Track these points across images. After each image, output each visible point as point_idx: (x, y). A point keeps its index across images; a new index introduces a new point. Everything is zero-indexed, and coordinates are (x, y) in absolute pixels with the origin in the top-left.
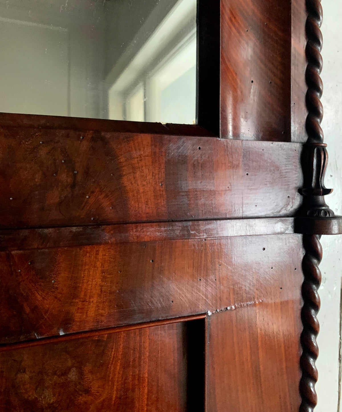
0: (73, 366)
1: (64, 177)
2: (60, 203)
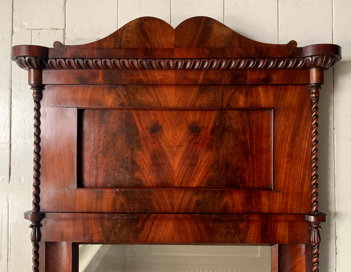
0: (116, 177)
1: (117, 230)
2: (118, 223)
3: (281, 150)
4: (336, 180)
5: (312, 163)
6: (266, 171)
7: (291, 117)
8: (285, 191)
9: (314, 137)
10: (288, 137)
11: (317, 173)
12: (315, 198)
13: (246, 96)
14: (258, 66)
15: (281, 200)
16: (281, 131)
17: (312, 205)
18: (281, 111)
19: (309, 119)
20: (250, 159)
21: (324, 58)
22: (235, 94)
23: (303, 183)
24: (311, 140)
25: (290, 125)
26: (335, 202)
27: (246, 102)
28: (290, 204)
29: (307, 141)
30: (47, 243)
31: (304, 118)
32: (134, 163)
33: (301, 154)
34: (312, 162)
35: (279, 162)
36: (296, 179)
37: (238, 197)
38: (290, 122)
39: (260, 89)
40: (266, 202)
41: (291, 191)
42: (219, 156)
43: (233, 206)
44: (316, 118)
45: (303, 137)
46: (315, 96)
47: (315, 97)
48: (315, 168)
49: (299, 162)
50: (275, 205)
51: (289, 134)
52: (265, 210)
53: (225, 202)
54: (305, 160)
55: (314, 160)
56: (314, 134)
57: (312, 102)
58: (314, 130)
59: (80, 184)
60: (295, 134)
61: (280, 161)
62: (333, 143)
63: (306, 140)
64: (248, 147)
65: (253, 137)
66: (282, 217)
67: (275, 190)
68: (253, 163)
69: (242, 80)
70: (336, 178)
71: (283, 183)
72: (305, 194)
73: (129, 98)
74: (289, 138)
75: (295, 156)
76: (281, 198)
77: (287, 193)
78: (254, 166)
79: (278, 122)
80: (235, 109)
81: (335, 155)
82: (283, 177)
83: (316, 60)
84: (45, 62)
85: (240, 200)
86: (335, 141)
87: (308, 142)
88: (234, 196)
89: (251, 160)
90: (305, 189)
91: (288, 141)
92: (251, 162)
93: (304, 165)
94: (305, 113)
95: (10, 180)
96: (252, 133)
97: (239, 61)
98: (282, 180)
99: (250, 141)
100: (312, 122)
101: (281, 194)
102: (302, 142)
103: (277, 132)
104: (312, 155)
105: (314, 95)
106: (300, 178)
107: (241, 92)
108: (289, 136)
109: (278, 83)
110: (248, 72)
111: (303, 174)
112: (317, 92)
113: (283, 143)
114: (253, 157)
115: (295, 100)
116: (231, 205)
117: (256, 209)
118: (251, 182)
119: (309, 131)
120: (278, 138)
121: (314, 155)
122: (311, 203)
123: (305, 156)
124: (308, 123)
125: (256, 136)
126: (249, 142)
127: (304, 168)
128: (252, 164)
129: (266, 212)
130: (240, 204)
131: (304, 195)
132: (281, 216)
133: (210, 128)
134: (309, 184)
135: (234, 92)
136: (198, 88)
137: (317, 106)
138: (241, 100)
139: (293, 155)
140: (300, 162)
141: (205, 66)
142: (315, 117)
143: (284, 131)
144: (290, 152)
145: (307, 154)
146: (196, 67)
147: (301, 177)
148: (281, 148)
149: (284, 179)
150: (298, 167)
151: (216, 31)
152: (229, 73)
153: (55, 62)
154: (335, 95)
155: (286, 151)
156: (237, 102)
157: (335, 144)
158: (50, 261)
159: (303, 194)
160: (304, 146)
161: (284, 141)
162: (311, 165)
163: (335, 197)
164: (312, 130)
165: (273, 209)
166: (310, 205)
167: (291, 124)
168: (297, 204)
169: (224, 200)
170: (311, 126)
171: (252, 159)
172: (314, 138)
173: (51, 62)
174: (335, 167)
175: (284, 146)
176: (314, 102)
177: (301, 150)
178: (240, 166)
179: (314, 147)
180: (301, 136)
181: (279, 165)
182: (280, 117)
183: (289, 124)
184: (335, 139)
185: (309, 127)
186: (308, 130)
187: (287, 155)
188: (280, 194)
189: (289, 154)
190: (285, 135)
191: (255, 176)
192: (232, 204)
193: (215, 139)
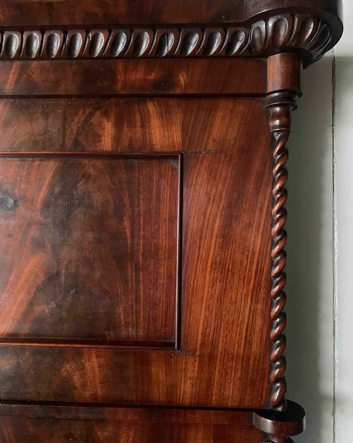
3: (199, 253)
4: (336, 322)
5: (271, 286)
6: (167, 303)
7: (223, 175)
8: (207, 352)
9: (276, 224)
10: (214, 221)
11: (283, 311)
12: (278, 370)
13: (118, 125)
15: (198, 372)
16: (199, 209)
17: (271, 386)
18: (200, 161)
19: (265, 179)
20: (129, 274)
21: (297, 20)
22: (92, 120)
23: (249, 333)
24: (269, 230)
25: (221, 195)
26: (334, 372)
27: (117, 139)
28: (217, 384)
29: (261, 232)
31: (253, 177)
33: (245, 264)
34: (272, 282)
35: (194, 281)
36: (233, 324)
37: (96, 365)
38: (220, 187)
39: (151, 107)
40: (161, 378)
41: (221, 353)
42: (59, 266)
43: (84, 385)
44: (282, 177)
45: (250, 223)
46: (280, 123)
47: (280, 126)
48: (278, 298)
49: (242, 283)
50: (182, 385)
51: (216, 215)
52: (159, 396)
53: (64, 374)
54: (255, 279)
55: (278, 279)
56: (278, 216)
57: (273, 138)
58: (278, 205)
60: (232, 216)
61: (195, 278)
62: (331, 239)
63: (258, 229)
64: (127, 245)
65: (139, 221)
66: (198, 416)
67: (182, 349)
68: (137, 282)
69: (105, 83)
70: (336, 319)
71: (202, 334)
72: (254, 361)
74: (217, 225)
75: (230, 267)
76: (196, 369)
77: (212, 357)
78: (139, 291)
79: (193, 187)
81: (336, 265)
82: (202, 317)
83: (276, 27)
85: (100, 372)
86: (336, 233)
87: (262, 236)
88: (86, 361)
89: (132, 276)
90: (255, 348)
91: (215, 232)
92: (132, 279)
93: (253, 290)
94: (257, 165)
96: (136, 213)
97: (93, 34)
98: (199, 326)
99: (132, 232)
100: (273, 188)
101: (197, 359)
102: (248, 233)
103: (188, 210)
104: (272, 265)
105: (277, 122)
106: (242, 322)
107: (106, 114)
108: (218, 221)
109: (191, 91)
110: (120, 66)
111: (250, 312)
112: (286, 115)
113: (204, 235)
114: (137, 269)
115: (233, 133)
116: (79, 384)
117: (137, 394)
118: (133, 328)
119: (265, 210)
120: (191, 225)
121: (277, 265)
122: (269, 381)
123: (254, 268)
124: (262, 189)
125: (145, 220)
126: (128, 234)
127: (252, 296)
128: (134, 284)
129: (160, 401)
130: (99, 382)
131: (251, 362)
132: (195, 414)
133: (39, 200)
134: (265, 336)
135: (91, 115)
136: (8, 106)
137: (286, 147)
138: (106, 133)
139: (227, 265)
140: (244, 281)
142: (279, 175)
143: (207, 208)
144: (218, 259)
145: (260, 264)
147: (244, 319)
148: (197, 249)
149: (204, 322)
150: (239, 294)
152: (75, 67)
154: (335, 132)
155: (211, 256)
156: (98, 138)
157: (336, 240)
159: (249, 360)
160: (252, 244)
161: (205, 231)
162: (271, 290)
163: (334, 361)
164: (273, 207)
165: (176, 395)
166: (265, 386)
167: (222, 191)
168: (234, 384)
169: (63, 370)
170: (270, 197)
171: (134, 274)
172: (278, 225)
174: (336, 294)
175: (204, 243)
176: (277, 138)
177: (246, 253)
178: (108, 289)
179: (278, 247)
180: (245, 219)
181: (193, 289)
182: (196, 174)
183: (218, 192)
184: (335, 229)
185: (265, 198)
186: (262, 204)
187: (212, 266)
188: (193, 360)
189: (216, 263)
190: (208, 217)
191: (142, 314)
192: (82, 380)
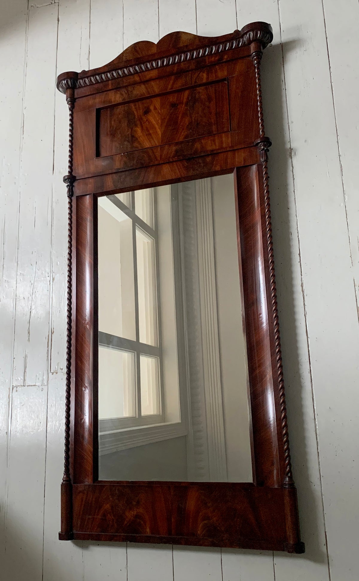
7: (241, 80)
13: (208, 74)
14: (212, 52)
22: (200, 75)
24: (256, 92)
27: (208, 78)
30: (77, 197)
31: (250, 79)
32: (133, 136)
39: (217, 67)
42: (192, 119)
44: (258, 76)
53: (195, 146)
54: (253, 106)
56: (258, 87)
57: (255, 67)
58: (258, 84)
59: (98, 154)
60: (244, 91)
67: (231, 131)
69: (203, 64)
71: (238, 125)
73: (129, 94)
80: (201, 85)
84: (76, 82)
91: (239, 96)
93: (252, 109)
95: (53, 173)
97: (199, 51)
100: (256, 80)
102: (250, 94)
103: (231, 92)
107: (204, 72)
109: (228, 60)
110: (207, 58)
111: (252, 116)
112: (258, 59)
115: (243, 68)
123: (252, 103)
124: (253, 81)
127: (252, 111)
133: (185, 102)
135: (199, 73)
138: (204, 78)
139: (244, 105)
141: (176, 60)
143: (236, 90)
144: (241, 103)
145: (254, 102)
146: (170, 63)
148: (234, 102)
151: (184, 38)
152: (194, 61)
153: (82, 81)
155: (238, 103)
156: (202, 79)
158: (79, 209)
160: (251, 97)
170: (256, 83)
172: (258, 89)
173: (79, 82)
179: (259, 95)
182: (232, 82)
183: (240, 85)
185: (254, 83)
189: (240, 105)
190: (237, 93)
193: (189, 109)
